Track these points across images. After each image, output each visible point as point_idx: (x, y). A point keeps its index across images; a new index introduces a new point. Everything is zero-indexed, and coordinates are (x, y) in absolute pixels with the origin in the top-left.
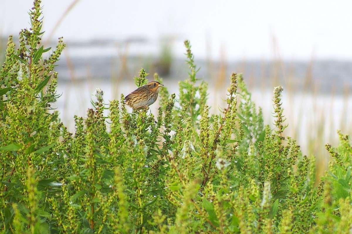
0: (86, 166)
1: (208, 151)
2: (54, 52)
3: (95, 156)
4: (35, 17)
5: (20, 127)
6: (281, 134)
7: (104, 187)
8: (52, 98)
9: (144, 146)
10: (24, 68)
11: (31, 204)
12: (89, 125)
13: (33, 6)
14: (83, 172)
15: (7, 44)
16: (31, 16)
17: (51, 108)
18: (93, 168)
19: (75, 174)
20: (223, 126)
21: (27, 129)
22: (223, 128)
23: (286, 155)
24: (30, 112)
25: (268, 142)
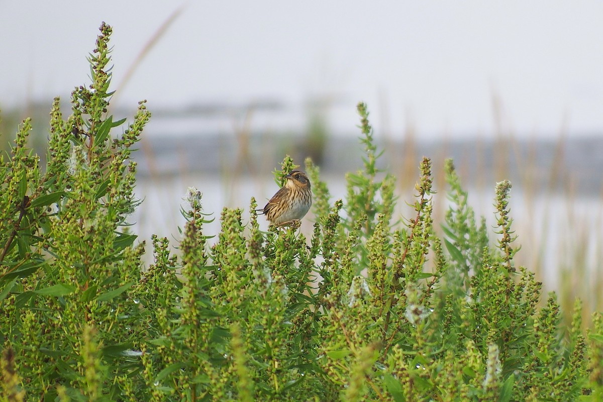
0: (182, 320)
1: (384, 293)
2: (131, 127)
3: (197, 304)
4: (100, 65)
5: (72, 255)
6: (509, 263)
7: (213, 357)
8: (128, 206)
9: (282, 287)
10: (80, 154)
11: (90, 388)
12: (188, 250)
13: (96, 47)
14: (177, 331)
15: (50, 113)
16: (91, 63)
17: (125, 223)
18: (194, 325)
19: (164, 336)
20: (409, 249)
21: (84, 258)
22: (410, 252)
23: (518, 299)
24: (90, 230)
25: (488, 277)
